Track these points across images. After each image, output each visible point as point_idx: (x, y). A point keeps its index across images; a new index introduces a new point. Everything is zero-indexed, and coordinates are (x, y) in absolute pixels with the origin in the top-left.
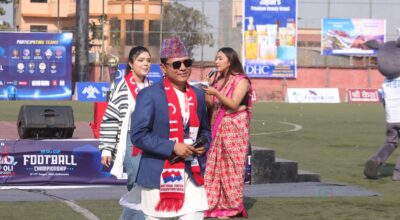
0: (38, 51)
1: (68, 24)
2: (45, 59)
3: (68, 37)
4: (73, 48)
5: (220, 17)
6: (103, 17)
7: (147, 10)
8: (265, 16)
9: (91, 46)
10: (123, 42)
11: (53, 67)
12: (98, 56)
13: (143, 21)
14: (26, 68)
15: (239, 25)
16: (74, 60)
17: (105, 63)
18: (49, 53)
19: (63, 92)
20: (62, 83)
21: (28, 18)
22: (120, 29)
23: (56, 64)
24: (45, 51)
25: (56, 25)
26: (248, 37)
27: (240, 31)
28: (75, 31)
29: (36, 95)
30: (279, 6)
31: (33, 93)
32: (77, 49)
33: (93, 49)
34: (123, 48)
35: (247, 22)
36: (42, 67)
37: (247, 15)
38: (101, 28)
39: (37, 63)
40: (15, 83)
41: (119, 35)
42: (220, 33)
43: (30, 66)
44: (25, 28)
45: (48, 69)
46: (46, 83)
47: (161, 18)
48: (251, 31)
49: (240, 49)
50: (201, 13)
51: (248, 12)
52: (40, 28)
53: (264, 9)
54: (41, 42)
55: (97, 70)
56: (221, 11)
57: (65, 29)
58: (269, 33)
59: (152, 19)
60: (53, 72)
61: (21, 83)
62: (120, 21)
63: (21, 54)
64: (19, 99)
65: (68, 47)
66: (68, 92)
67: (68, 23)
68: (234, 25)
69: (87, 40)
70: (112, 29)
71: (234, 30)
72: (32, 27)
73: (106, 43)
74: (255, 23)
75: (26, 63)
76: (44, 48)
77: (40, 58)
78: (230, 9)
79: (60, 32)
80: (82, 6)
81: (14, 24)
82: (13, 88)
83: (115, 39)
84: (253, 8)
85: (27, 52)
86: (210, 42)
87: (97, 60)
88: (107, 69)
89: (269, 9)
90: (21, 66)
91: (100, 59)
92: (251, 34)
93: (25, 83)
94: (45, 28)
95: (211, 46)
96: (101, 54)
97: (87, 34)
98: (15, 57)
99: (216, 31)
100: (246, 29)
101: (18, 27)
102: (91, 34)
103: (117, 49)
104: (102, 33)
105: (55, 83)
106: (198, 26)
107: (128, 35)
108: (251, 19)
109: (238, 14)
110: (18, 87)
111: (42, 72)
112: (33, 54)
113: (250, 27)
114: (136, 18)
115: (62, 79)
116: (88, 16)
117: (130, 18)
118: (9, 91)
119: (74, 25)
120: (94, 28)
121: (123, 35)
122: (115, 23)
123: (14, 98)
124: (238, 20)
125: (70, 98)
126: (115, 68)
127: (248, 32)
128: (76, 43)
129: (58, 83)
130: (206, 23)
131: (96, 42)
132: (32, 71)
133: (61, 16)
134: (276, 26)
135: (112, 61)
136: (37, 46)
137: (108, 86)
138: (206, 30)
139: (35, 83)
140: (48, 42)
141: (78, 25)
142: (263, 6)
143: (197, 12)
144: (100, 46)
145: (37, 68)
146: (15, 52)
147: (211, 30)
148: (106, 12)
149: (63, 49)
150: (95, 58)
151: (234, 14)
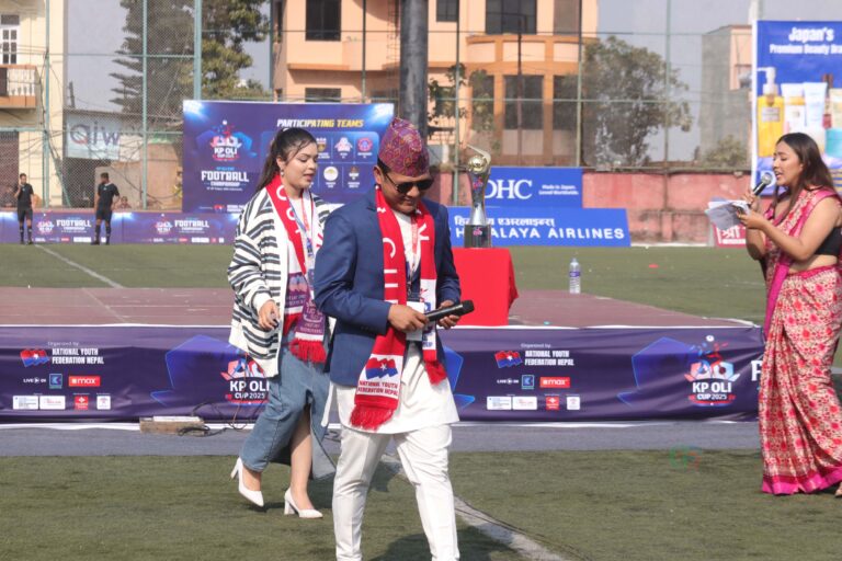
0: (320, 141)
1: (383, 85)
2: (336, 159)
3: (383, 112)
5: (704, 67)
6: (456, 69)
7: (549, 54)
8: (801, 64)
9: (432, 130)
10: (499, 122)
11: (354, 175)
12: (446, 150)
13: (541, 77)
15: (745, 84)
17: (462, 167)
18: (344, 146)
21: (300, 74)
22: (492, 95)
23: (359, 168)
24: (337, 141)
25: (359, 87)
26: (764, 108)
27: (746, 97)
28: (398, 98)
30: (829, 43)
33: (436, 135)
34: (499, 135)
35: (762, 78)
36: (331, 174)
37: (761, 63)
38: (452, 93)
39: (323, 165)
41: (490, 106)
42: (703, 102)
44: (295, 93)
45: (343, 179)
47: (579, 71)
48: (771, 96)
49: (747, 135)
50: (663, 59)
51: (765, 58)
52: (325, 94)
53: (797, 50)
54: (327, 124)
55: (445, 180)
56: (706, 55)
57: (379, 96)
58: (808, 100)
59: (561, 72)
60: (352, 185)
62: (491, 78)
67: (385, 83)
68: (734, 84)
69: (423, 117)
70: (475, 94)
71: (732, 94)
72: (309, 92)
73: (464, 124)
74: (779, 81)
76: (334, 134)
77: (327, 156)
78: (727, 50)
79: (368, 101)
80: (414, 47)
81: (272, 86)
83: (482, 115)
84: (774, 48)
86: (683, 122)
87: (445, 160)
88: (465, 178)
89: (809, 50)
91: (452, 158)
92: (771, 104)
94: (337, 93)
95: (686, 129)
96: (452, 147)
97: (424, 106)
99: (698, 97)
100: (760, 92)
101: (279, 92)
102: (431, 105)
103: (486, 137)
104: (454, 103)
106: (658, 86)
107: (509, 107)
108: (770, 72)
109: (743, 61)
111: (331, 185)
113: (768, 88)
114: (526, 71)
116: (426, 68)
117: (514, 71)
119: (398, 86)
120: (437, 92)
121: (499, 108)
122: (482, 81)
124: (743, 75)
126: (483, 177)
127: (763, 99)
130: (673, 81)
131: (444, 122)
133: (369, 67)
134: (823, 86)
135: (476, 161)
136: (320, 131)
137: (468, 213)
138: (674, 96)
140: (342, 123)
141: (404, 87)
142: (796, 43)
143: (655, 57)
144: (451, 130)
147: (686, 96)
148: (462, 60)
149: (375, 136)
150: (439, 158)
151: (733, 61)
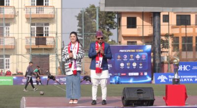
0: (132, 56)
1: (148, 40)
2: (136, 60)
3: (149, 47)
4: (152, 54)
7: (194, 31)
10: (180, 50)
11: (141, 65)
12: (166, 57)
13: (192, 37)
14: (125, 66)
16: (152, 60)
18: (138, 57)
19: (147, 79)
20: (146, 74)
21: (125, 37)
22: (178, 42)
23: (142, 63)
25: (142, 41)
28: (152, 44)
29: (131, 81)
31: (129, 80)
32: (154, 54)
33: (163, 53)
34: (181, 53)
36: (134, 65)
38: (167, 42)
39: (132, 62)
40: (119, 74)
41: (178, 46)
43: (128, 64)
44: (124, 43)
45: (138, 66)
46: (137, 74)
52: (132, 43)
54: (133, 51)
55: (166, 65)
57: (147, 43)
61: (122, 74)
62: (179, 37)
63: (122, 58)
64: (121, 83)
65: (149, 53)
66: (149, 79)
69: (159, 49)
70: (173, 42)
72: (128, 42)
73: (171, 50)
75: (125, 63)
76: (135, 54)
77: (133, 60)
79: (144, 45)
81: (118, 41)
82: (117, 77)
85: (126, 56)
87: (166, 60)
88: (171, 65)
90: (122, 65)
91: (168, 60)
93: (124, 74)
94: (136, 42)
96: (168, 57)
97: (159, 45)
98: (119, 60)
101: (120, 42)
104: (168, 44)
105: (142, 74)
107: (183, 45)
110: (121, 76)
111: (134, 68)
112: (129, 57)
114: (188, 35)
115: (146, 71)
116: (160, 35)
117: (185, 36)
118: (116, 79)
119: (152, 40)
122: (176, 38)
123: (118, 83)
125: (150, 82)
126: (177, 65)
128: (153, 50)
129: (144, 74)
131: (164, 50)
132: (128, 68)
133: (144, 35)
135: (175, 61)
136: (131, 53)
139: (130, 74)
140: (137, 51)
141: (154, 41)
144: (167, 52)
145: (131, 66)
146: (119, 57)
148: (170, 32)
149: (146, 54)
150: (164, 59)
